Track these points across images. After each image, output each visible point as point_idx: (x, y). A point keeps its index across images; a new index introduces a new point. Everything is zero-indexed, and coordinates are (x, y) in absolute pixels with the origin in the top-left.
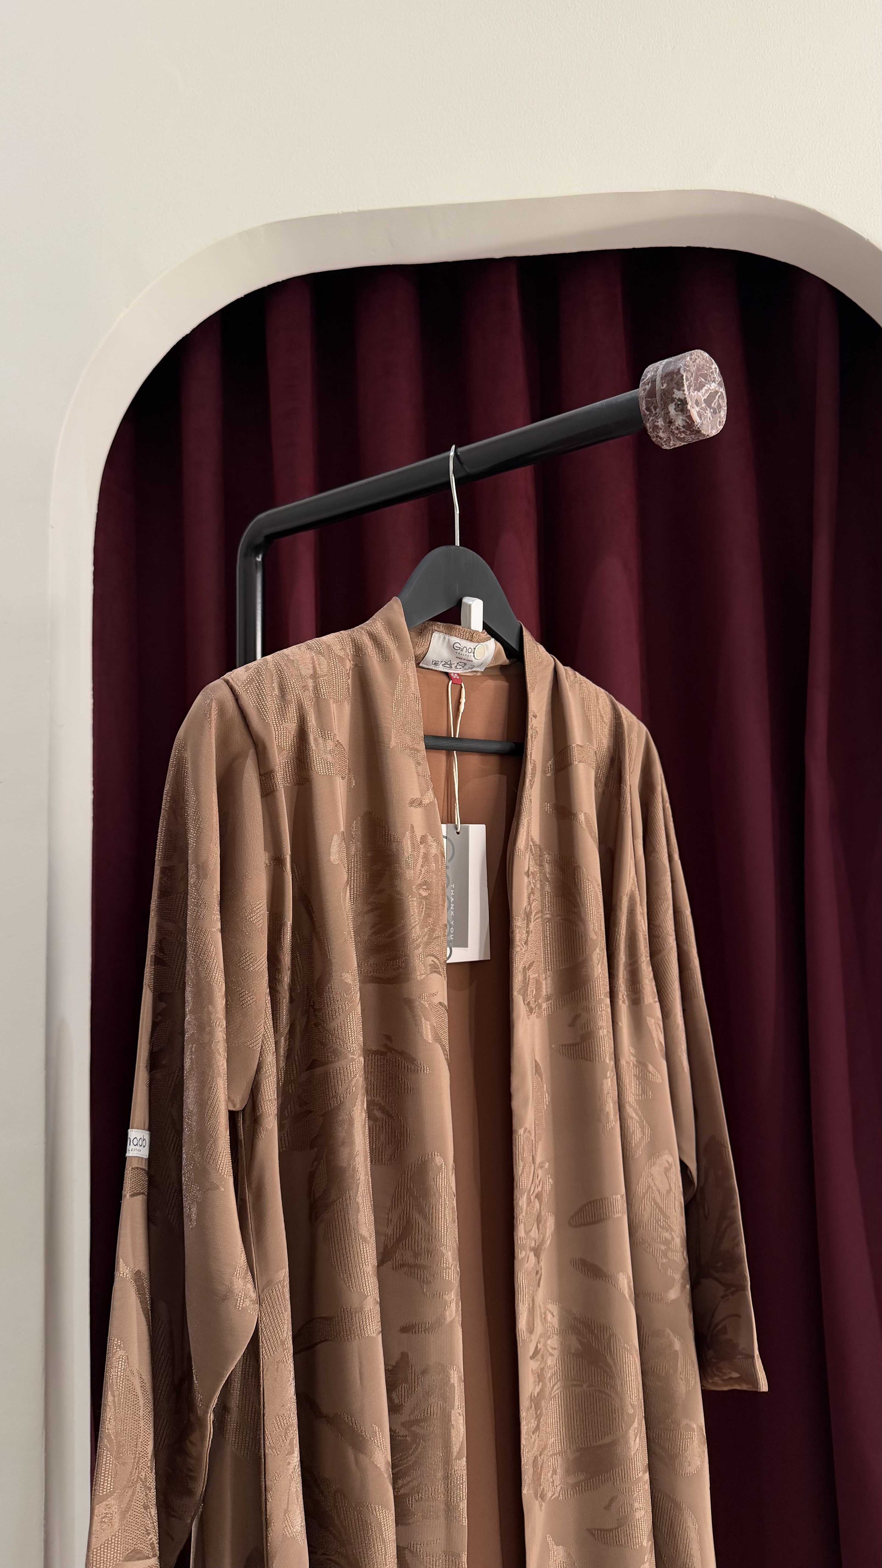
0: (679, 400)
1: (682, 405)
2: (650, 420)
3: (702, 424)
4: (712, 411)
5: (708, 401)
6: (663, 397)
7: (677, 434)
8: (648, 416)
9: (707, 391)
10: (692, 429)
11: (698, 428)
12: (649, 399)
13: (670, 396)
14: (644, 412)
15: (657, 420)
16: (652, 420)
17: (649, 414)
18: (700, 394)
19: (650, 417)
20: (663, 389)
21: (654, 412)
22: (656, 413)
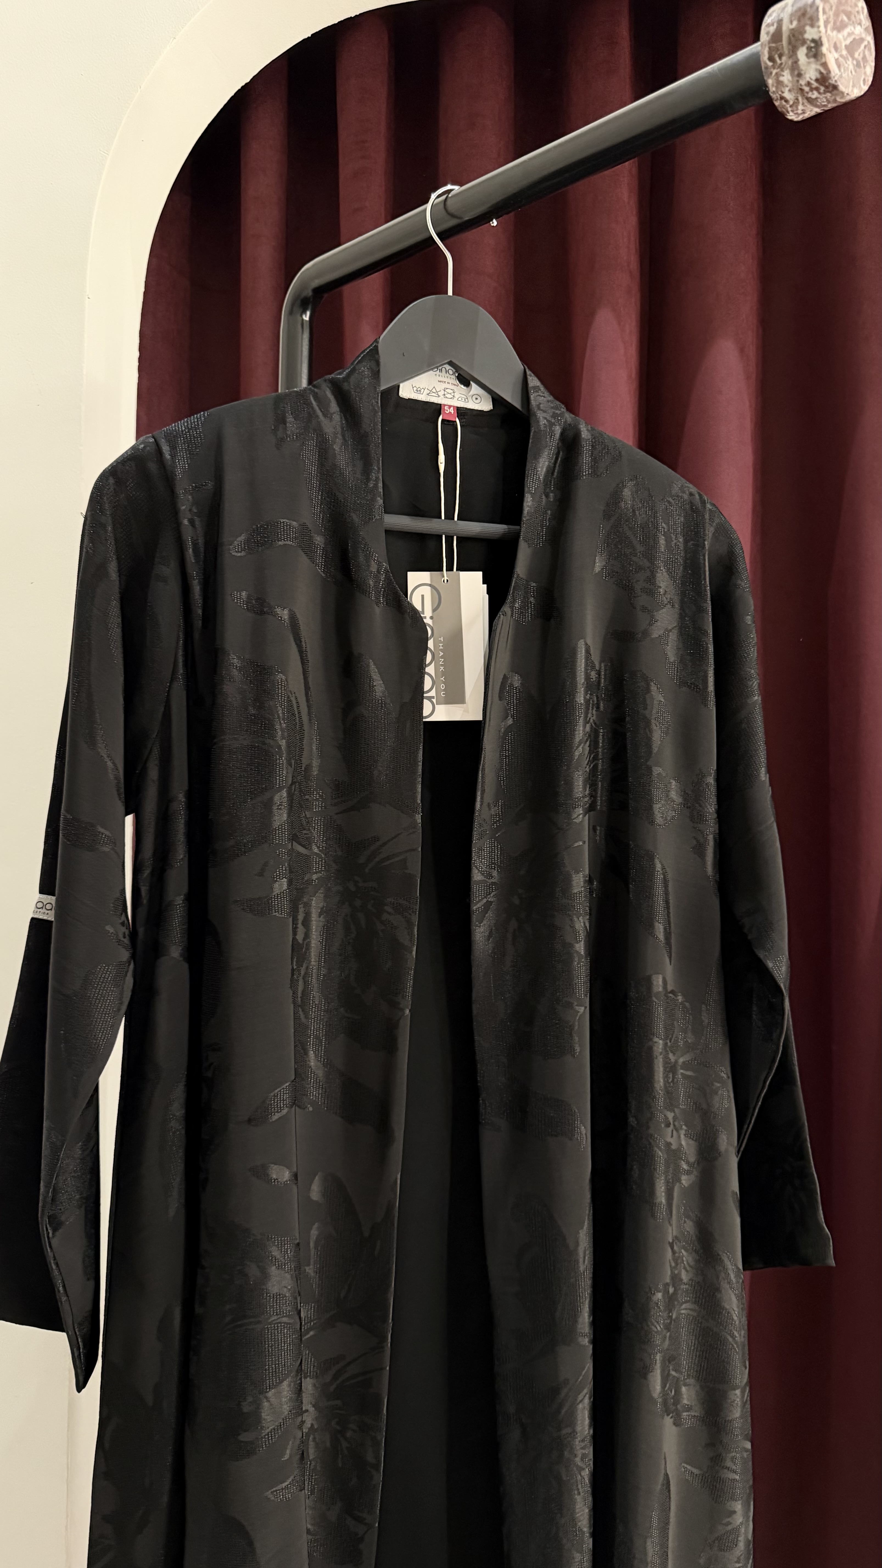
0: (813, 41)
1: (815, 49)
2: (774, 74)
3: (841, 76)
4: (855, 62)
5: (851, 48)
6: (792, 39)
7: (807, 93)
8: (771, 69)
9: (849, 34)
10: (827, 84)
11: (836, 81)
12: (774, 45)
13: (800, 37)
14: (766, 63)
15: (783, 73)
16: (776, 74)
17: (773, 66)
18: (840, 36)
19: (774, 68)
20: (793, 29)
21: (779, 62)
22: (781, 64)
